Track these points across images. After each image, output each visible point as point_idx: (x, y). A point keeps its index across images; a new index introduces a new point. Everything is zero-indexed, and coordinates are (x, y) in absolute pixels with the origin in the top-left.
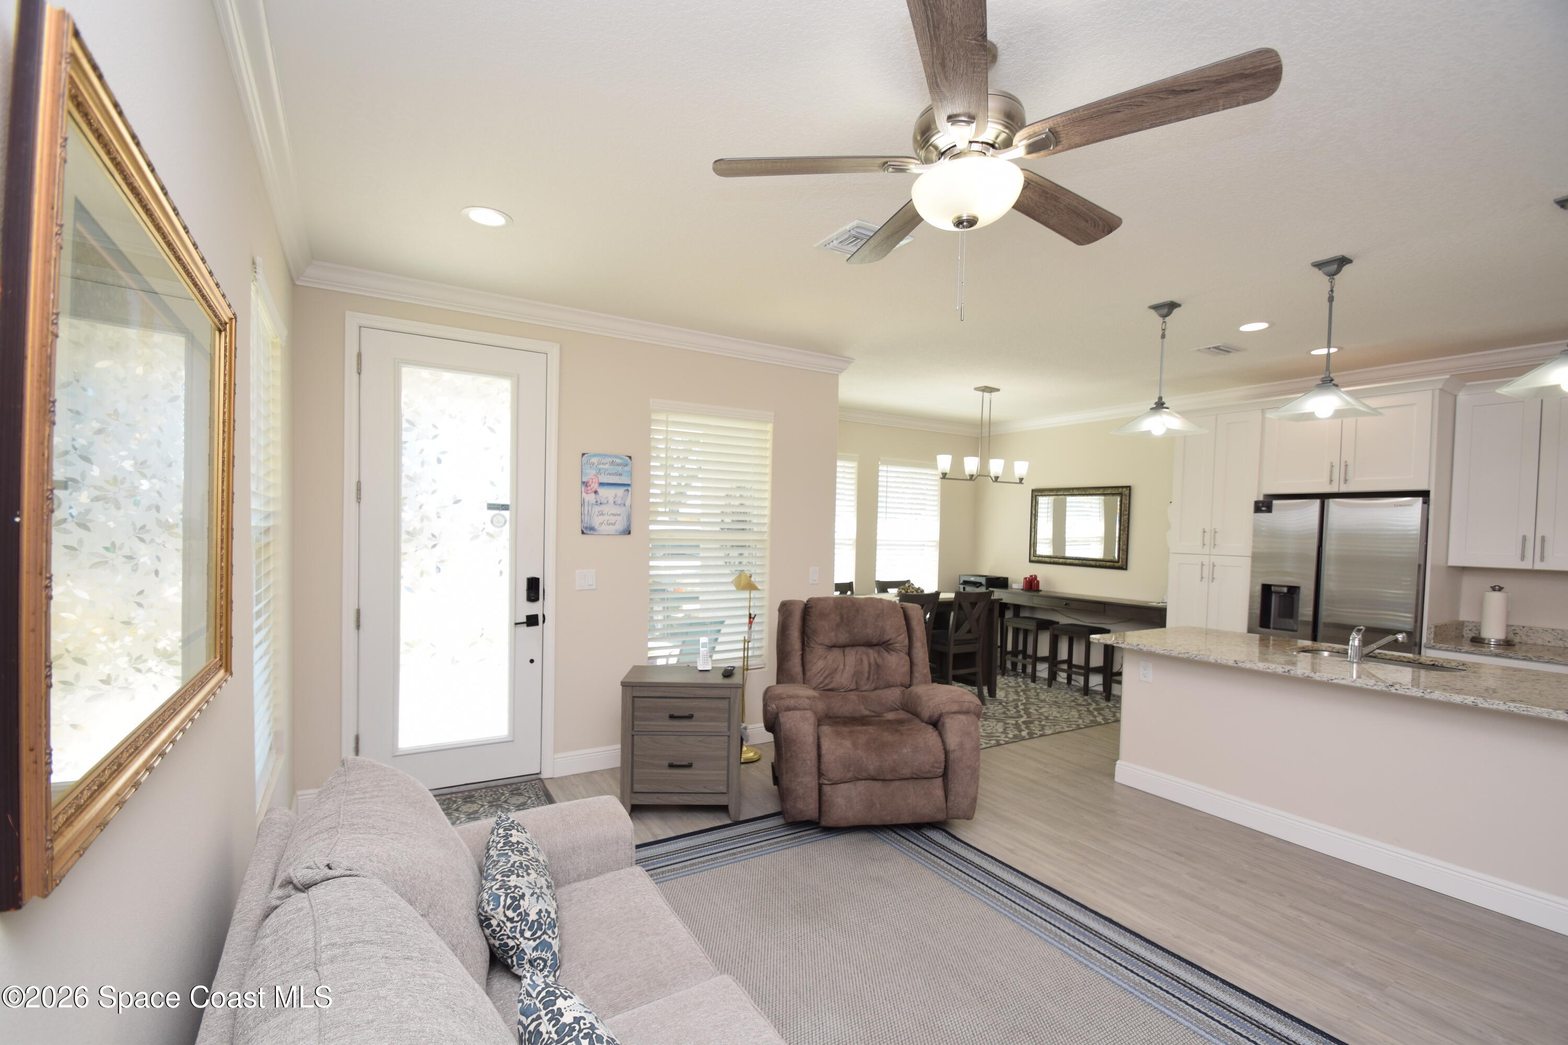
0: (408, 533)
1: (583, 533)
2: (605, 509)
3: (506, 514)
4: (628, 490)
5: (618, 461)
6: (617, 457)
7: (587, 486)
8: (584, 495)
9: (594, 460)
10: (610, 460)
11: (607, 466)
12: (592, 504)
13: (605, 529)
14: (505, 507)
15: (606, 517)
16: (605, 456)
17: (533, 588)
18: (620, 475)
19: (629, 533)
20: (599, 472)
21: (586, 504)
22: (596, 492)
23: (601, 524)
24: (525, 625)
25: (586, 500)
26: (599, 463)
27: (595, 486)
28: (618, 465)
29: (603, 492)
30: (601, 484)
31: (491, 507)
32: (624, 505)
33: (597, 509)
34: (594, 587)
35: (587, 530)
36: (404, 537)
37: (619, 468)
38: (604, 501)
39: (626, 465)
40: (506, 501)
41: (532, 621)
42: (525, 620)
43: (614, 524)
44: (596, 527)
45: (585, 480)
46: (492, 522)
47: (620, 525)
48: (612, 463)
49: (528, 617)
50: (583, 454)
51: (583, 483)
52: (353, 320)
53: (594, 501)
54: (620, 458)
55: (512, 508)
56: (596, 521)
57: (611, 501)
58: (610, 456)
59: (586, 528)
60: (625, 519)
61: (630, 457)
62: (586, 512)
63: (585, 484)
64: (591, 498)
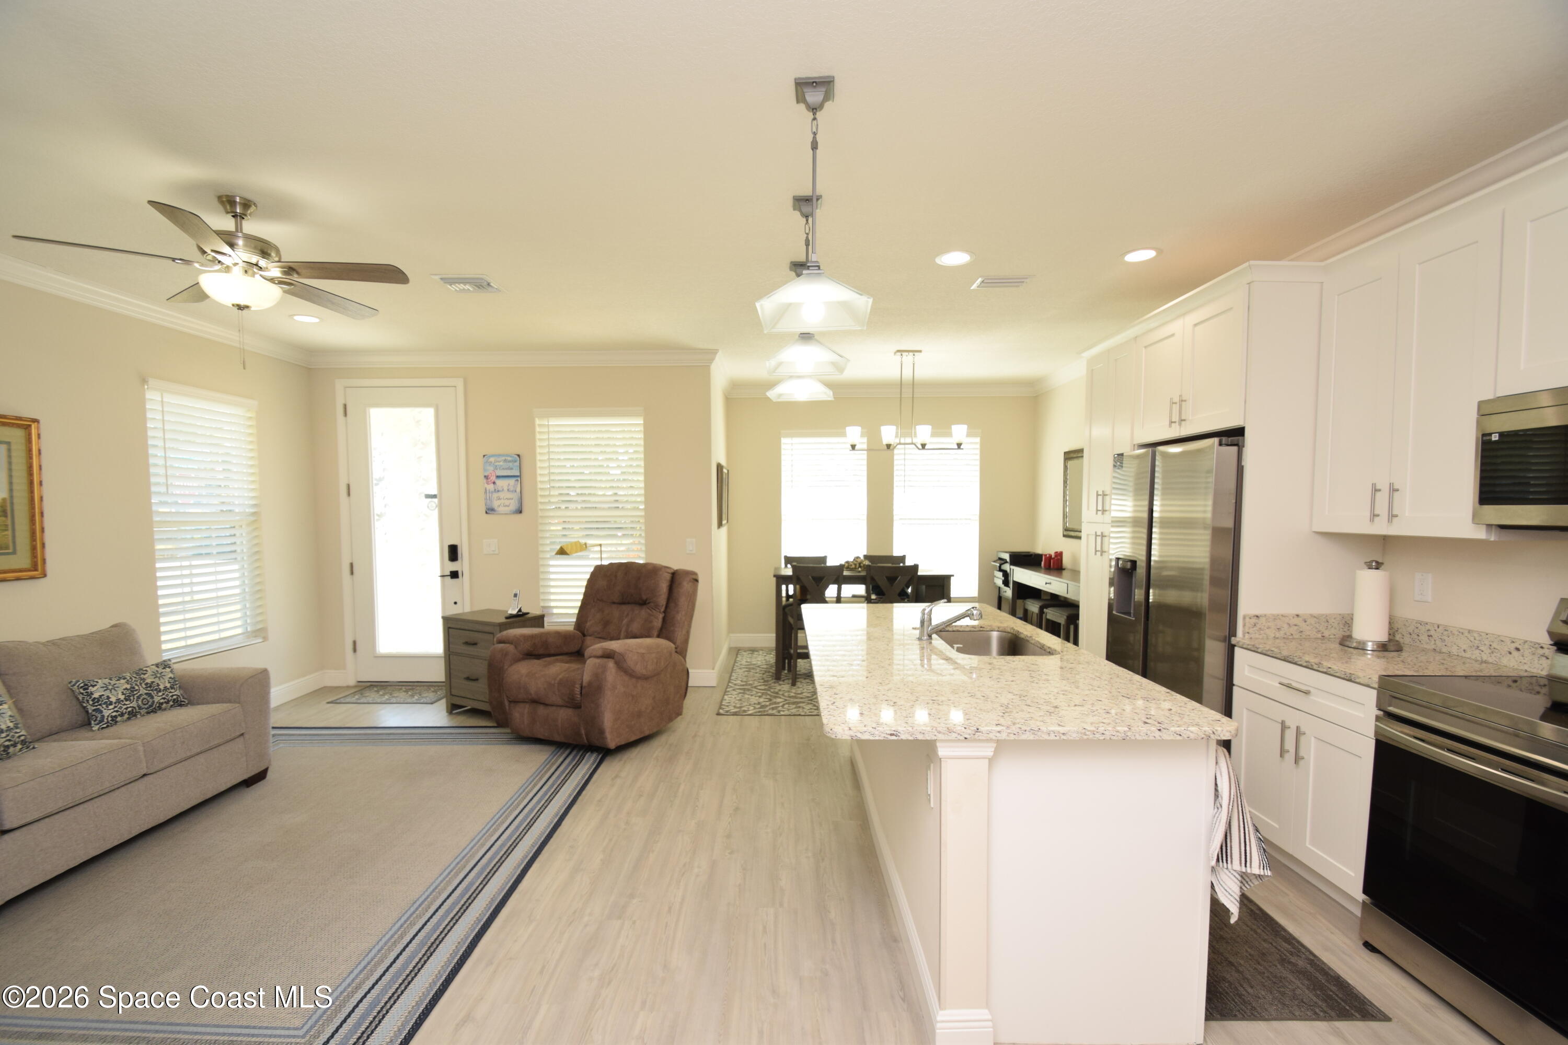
0: (378, 515)
1: (486, 513)
2: (501, 495)
3: (436, 500)
4: (517, 480)
5: (509, 459)
6: (508, 455)
7: (487, 479)
8: (486, 485)
9: (492, 459)
10: (504, 458)
11: (501, 463)
12: (492, 492)
13: (502, 509)
14: (434, 496)
15: (502, 501)
16: (499, 455)
17: (453, 553)
18: (512, 469)
19: (521, 512)
20: (496, 468)
21: (488, 492)
22: (494, 483)
23: (499, 506)
24: (449, 577)
25: (487, 489)
26: (496, 461)
27: (493, 478)
28: (510, 461)
29: (501, 483)
30: (498, 477)
31: (428, 496)
32: (516, 491)
33: (495, 495)
34: (496, 552)
35: (490, 510)
36: (376, 517)
37: (511, 464)
38: (500, 489)
39: (516, 461)
40: (435, 492)
41: (454, 575)
42: (449, 574)
43: (508, 506)
44: (496, 509)
45: (486, 474)
46: (428, 507)
47: (514, 505)
48: (505, 461)
49: (452, 572)
50: (484, 456)
51: (485, 476)
52: (339, 385)
53: (493, 490)
54: (511, 457)
55: (438, 496)
56: (496, 504)
57: (506, 489)
58: (503, 455)
59: (489, 509)
60: (517, 502)
61: (519, 456)
62: (488, 498)
63: (486, 477)
64: (491, 487)
